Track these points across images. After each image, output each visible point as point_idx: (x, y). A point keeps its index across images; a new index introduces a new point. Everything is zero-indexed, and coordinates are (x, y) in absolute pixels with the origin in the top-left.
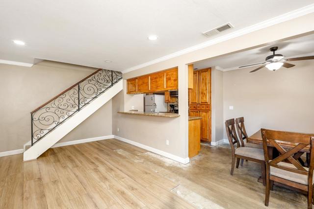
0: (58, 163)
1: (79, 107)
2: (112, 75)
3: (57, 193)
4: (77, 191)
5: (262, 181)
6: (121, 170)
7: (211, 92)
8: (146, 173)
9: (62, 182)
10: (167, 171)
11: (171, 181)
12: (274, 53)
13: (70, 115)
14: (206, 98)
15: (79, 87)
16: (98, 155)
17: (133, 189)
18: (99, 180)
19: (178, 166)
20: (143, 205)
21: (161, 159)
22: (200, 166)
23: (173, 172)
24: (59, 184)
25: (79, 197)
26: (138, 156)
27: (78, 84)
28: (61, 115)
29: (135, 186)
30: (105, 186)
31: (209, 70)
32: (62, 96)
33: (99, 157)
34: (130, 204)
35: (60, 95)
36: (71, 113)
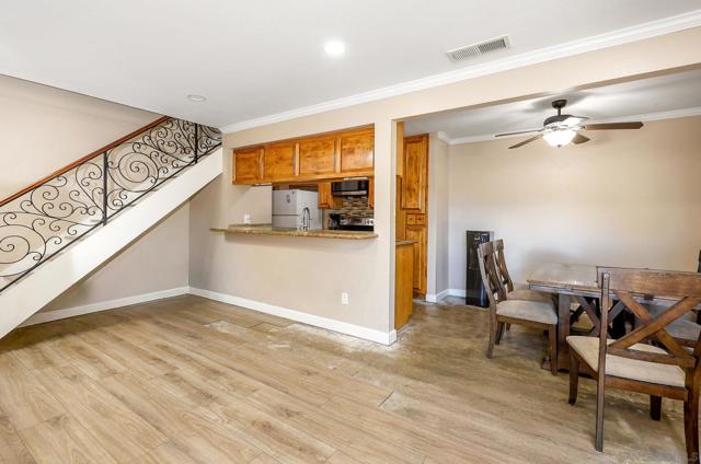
0: (49, 369)
1: (105, 212)
2: (196, 135)
3: (74, 450)
4: (138, 438)
5: (549, 367)
6: (241, 372)
7: (427, 186)
8: (309, 373)
9: (81, 419)
10: (355, 365)
11: (372, 385)
12: (559, 112)
13: (79, 234)
14: (417, 199)
15: (106, 159)
16: (166, 339)
17: (289, 414)
18: (192, 403)
19: (376, 350)
20: (329, 448)
21: (332, 337)
22: (422, 347)
23: (370, 365)
24: (73, 426)
25: (148, 453)
26: (272, 334)
27: (104, 151)
28: (52, 234)
29: (294, 408)
30: (212, 414)
31: (425, 138)
32: (54, 182)
33: (170, 345)
34: (298, 452)
35: (50, 178)
36: (81, 230)
